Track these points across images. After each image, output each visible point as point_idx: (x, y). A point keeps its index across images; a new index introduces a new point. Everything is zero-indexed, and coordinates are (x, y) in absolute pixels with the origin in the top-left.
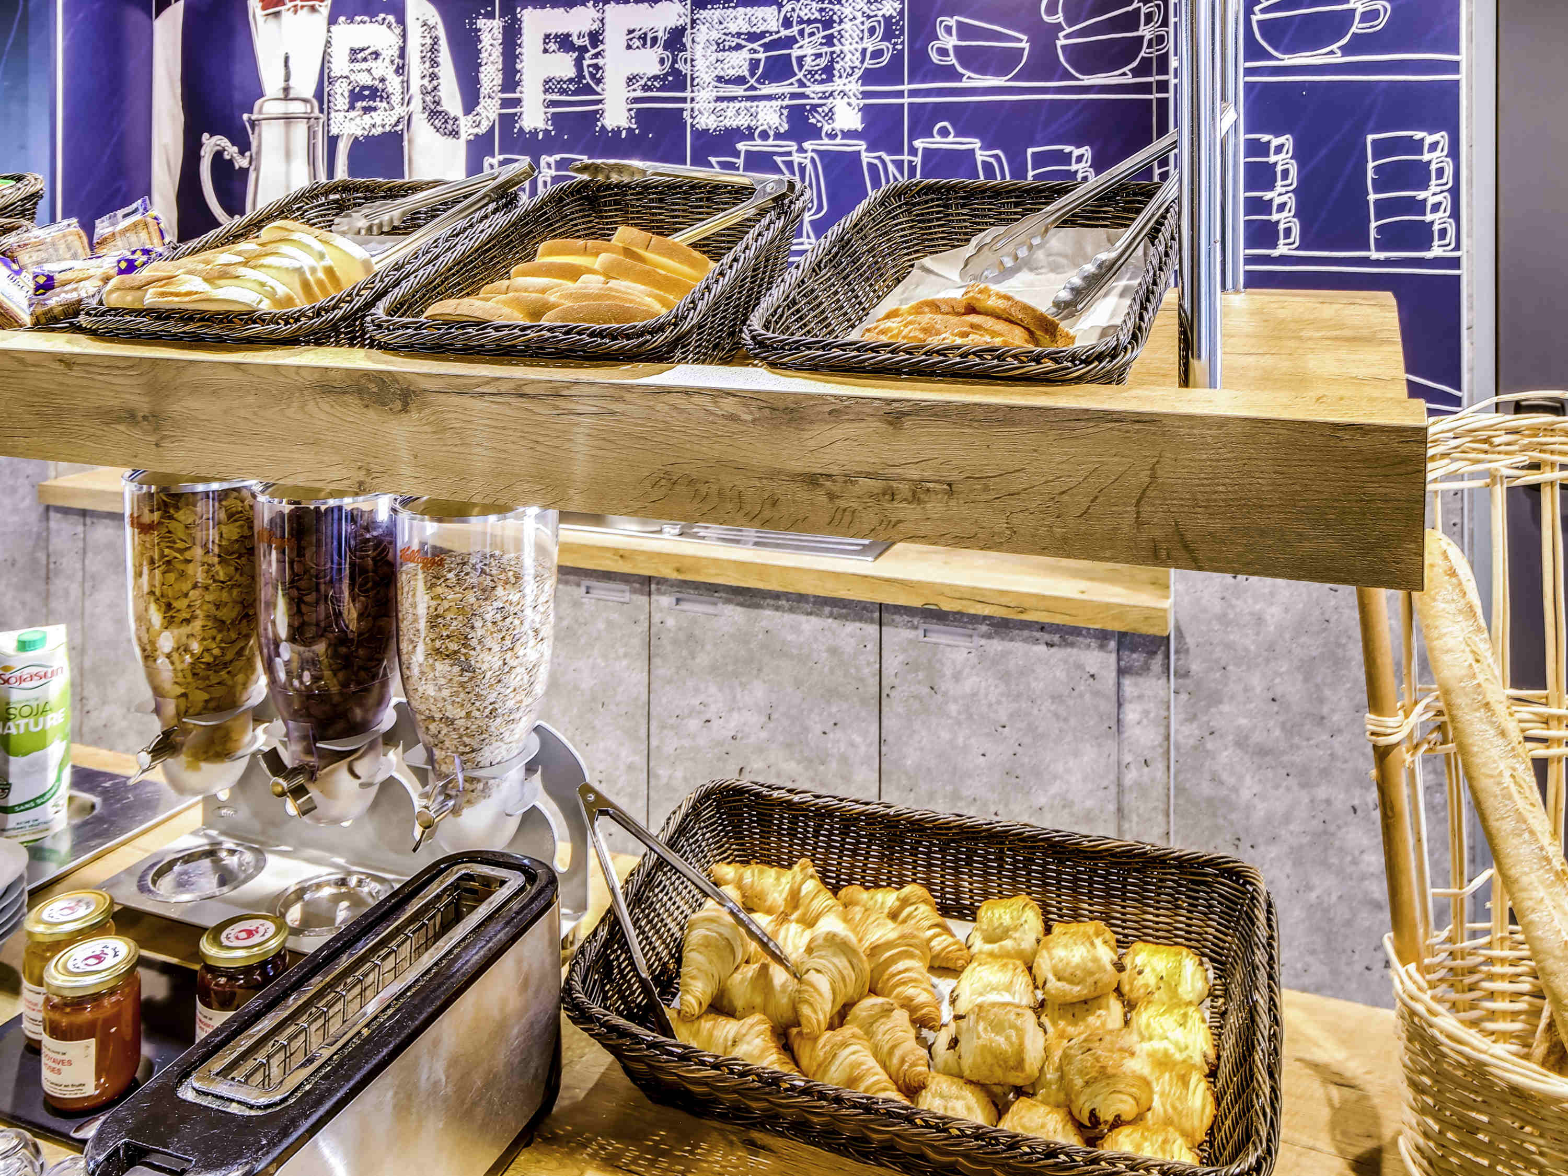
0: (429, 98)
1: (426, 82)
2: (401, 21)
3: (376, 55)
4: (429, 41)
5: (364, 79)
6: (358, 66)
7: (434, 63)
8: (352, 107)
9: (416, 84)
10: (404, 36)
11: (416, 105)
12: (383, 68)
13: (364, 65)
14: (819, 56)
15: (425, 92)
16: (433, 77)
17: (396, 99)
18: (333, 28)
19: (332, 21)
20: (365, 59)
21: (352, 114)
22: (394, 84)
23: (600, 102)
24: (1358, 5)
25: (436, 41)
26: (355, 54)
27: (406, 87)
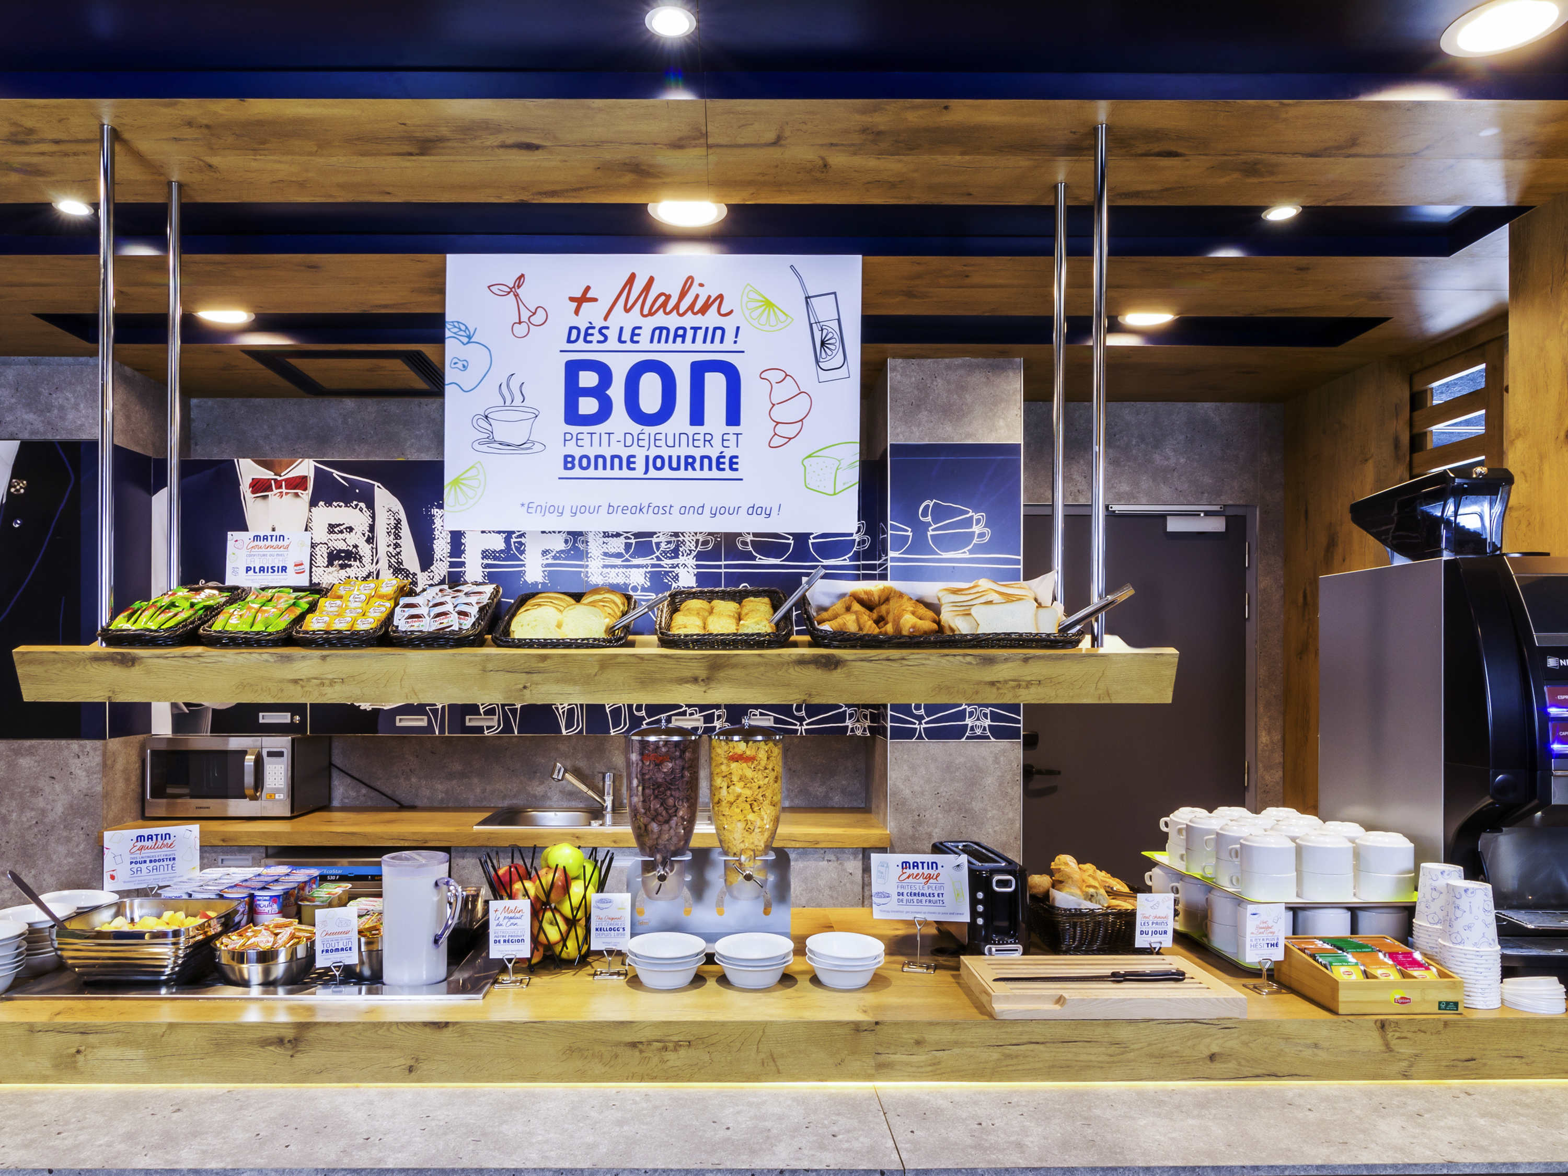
0: (393, 560)
1: (391, 549)
2: (371, 506)
3: (350, 529)
4: (393, 522)
5: (341, 546)
6: (334, 536)
7: (397, 536)
8: (330, 564)
9: (383, 549)
10: (373, 517)
11: (383, 564)
12: (356, 539)
13: (340, 536)
14: (669, 542)
15: (390, 555)
16: (397, 545)
17: (367, 560)
18: (313, 509)
19: (313, 503)
20: (341, 532)
21: (331, 569)
22: (365, 550)
23: (524, 565)
24: (976, 529)
25: (399, 521)
26: (332, 528)
27: (375, 551)
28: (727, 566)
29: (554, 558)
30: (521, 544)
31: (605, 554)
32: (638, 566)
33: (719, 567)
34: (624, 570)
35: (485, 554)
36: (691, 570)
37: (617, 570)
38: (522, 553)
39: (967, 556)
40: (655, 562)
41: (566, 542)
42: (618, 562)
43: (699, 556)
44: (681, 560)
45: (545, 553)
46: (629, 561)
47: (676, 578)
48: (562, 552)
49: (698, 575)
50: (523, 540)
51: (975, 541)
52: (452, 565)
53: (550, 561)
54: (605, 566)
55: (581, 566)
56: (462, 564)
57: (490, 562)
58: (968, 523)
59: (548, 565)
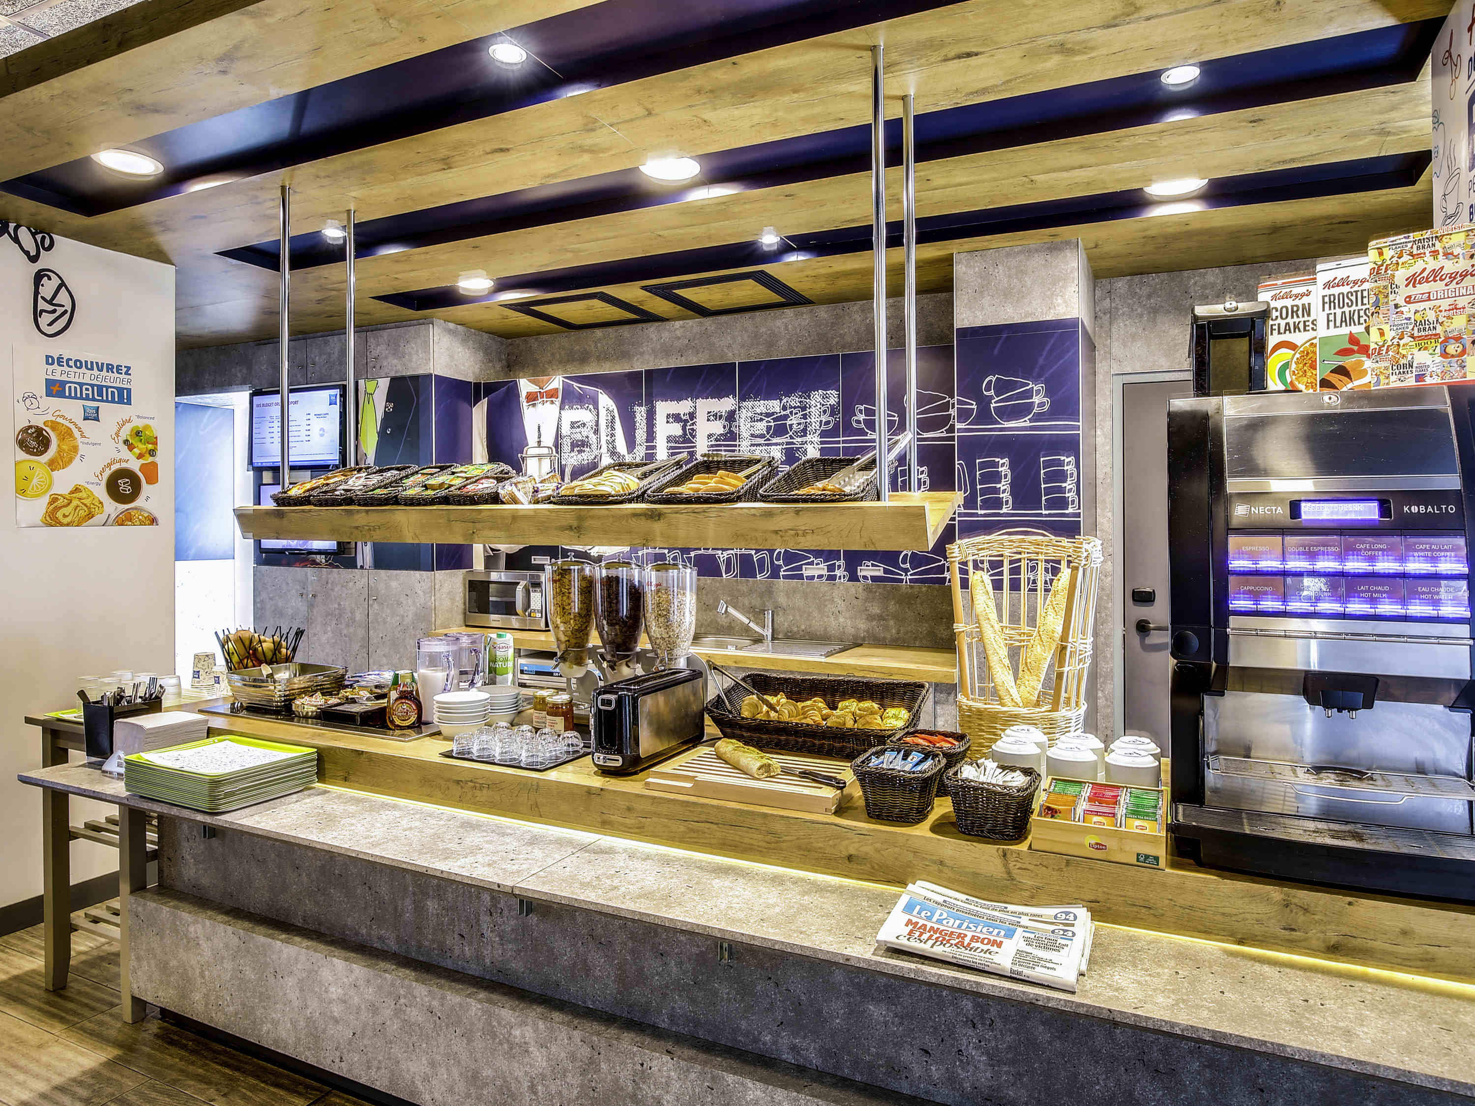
0: (610, 446)
1: (609, 438)
2: (596, 408)
3: (584, 425)
4: (610, 418)
5: (578, 437)
6: (574, 430)
7: (613, 429)
8: (572, 450)
9: (604, 439)
10: (598, 416)
11: (604, 449)
12: (587, 432)
13: (578, 430)
14: (799, 424)
15: (608, 442)
16: (613, 435)
17: (594, 447)
18: (562, 412)
19: (562, 408)
20: (578, 427)
21: (573, 454)
22: (593, 438)
23: (695, 447)
24: (1036, 400)
25: (613, 417)
26: (573, 425)
27: (599, 440)
28: (844, 442)
29: (716, 440)
30: (693, 430)
31: (752, 435)
32: (776, 444)
33: (838, 442)
34: (766, 448)
35: (669, 439)
36: (816, 446)
37: (761, 448)
38: (694, 437)
39: (1028, 424)
40: (789, 440)
41: (724, 427)
42: (762, 441)
43: (823, 434)
44: (809, 438)
45: (710, 436)
46: (769, 440)
47: (805, 453)
48: (721, 435)
49: (821, 450)
50: (694, 427)
51: (1036, 410)
52: (648, 448)
53: (713, 443)
54: (752, 445)
55: (735, 446)
56: (654, 447)
57: (673, 445)
58: (1029, 394)
59: (712, 446)
